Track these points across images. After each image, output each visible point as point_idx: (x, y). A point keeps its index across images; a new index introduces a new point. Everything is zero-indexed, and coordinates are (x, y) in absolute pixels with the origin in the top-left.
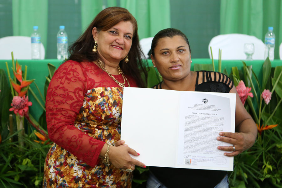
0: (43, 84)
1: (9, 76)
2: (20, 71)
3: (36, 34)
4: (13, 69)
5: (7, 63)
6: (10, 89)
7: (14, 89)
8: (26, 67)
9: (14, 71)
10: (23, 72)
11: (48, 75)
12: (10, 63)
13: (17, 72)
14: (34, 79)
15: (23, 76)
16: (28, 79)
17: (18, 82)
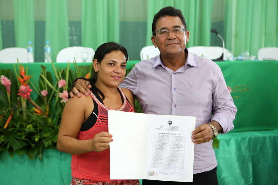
0: (38, 78)
1: (16, 73)
2: (23, 70)
3: (30, 46)
4: (19, 68)
5: (14, 65)
6: (17, 82)
7: (19, 81)
8: (27, 68)
9: (20, 70)
10: (25, 71)
11: (41, 72)
12: (17, 65)
13: (21, 70)
14: (33, 75)
15: (25, 74)
16: (28, 75)
17: (22, 77)
